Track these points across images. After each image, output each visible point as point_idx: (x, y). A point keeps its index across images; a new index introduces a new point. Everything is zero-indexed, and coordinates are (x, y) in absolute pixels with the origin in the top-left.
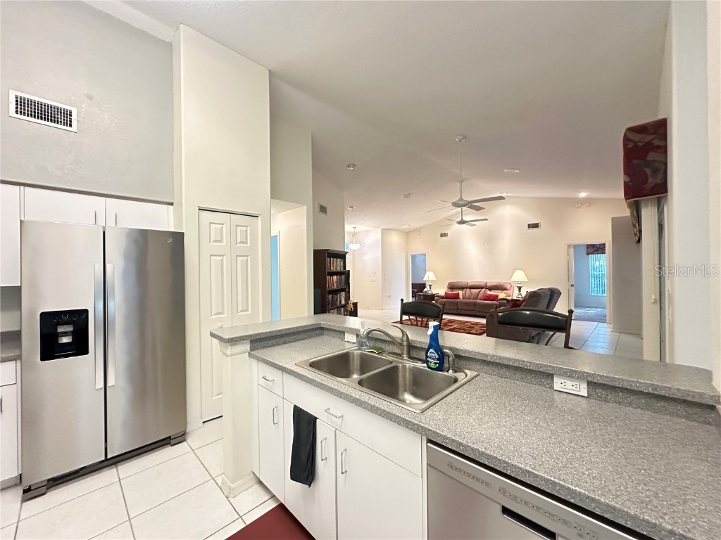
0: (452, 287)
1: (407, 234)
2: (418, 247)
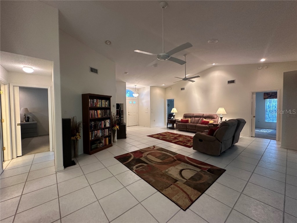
0: (185, 116)
1: (165, 89)
2: (170, 96)
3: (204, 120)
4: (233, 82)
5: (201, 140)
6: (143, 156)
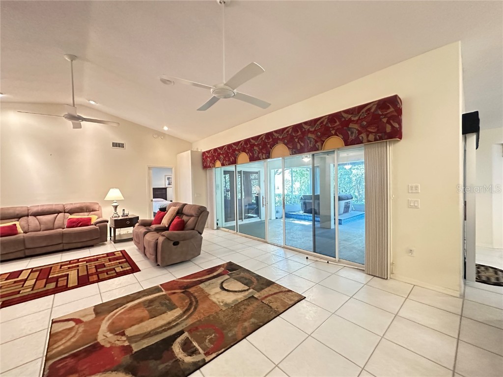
3: (72, 216)
4: (120, 145)
5: (176, 244)
6: (126, 344)
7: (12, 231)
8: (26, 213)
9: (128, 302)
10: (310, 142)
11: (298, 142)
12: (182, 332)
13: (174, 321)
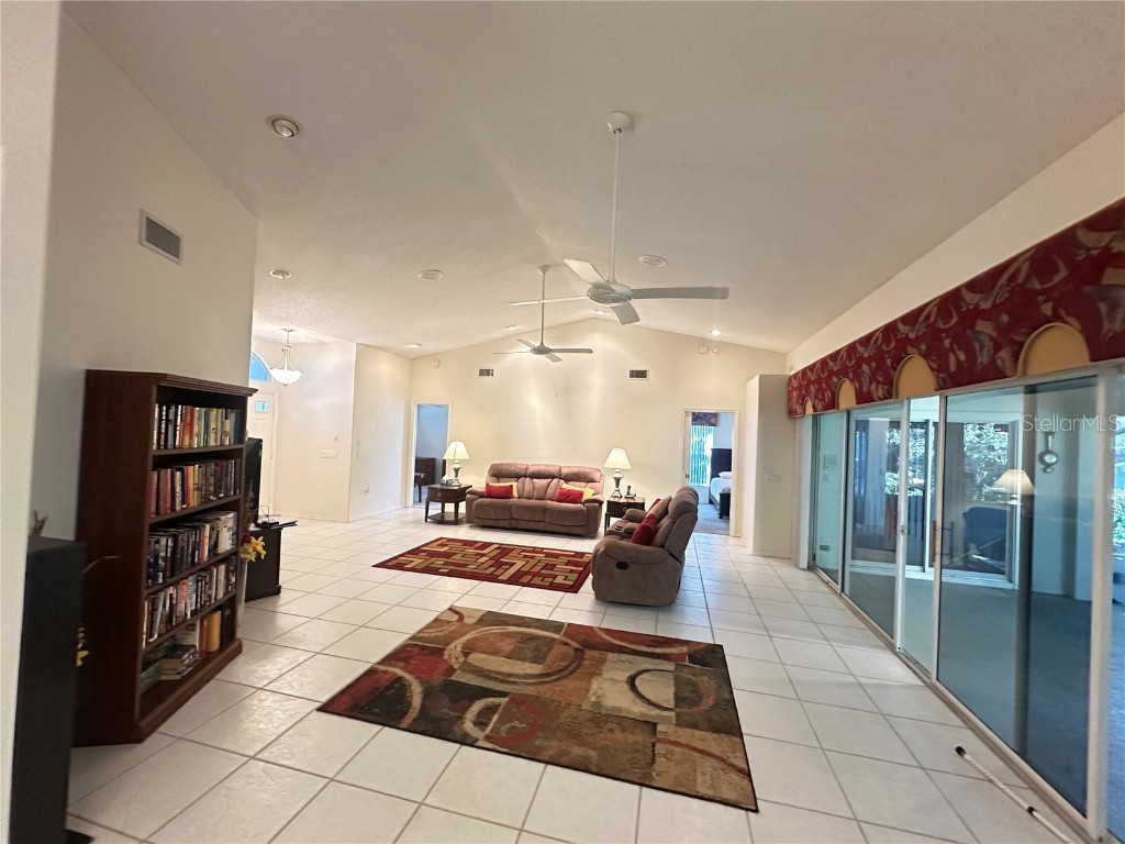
0: (498, 473)
1: (412, 362)
2: (433, 389)
3: (566, 486)
4: (641, 374)
5: (622, 566)
6: (456, 666)
7: (507, 493)
8: (523, 473)
9: (514, 625)
10: (982, 348)
11: (952, 350)
12: (503, 694)
13: (517, 676)
